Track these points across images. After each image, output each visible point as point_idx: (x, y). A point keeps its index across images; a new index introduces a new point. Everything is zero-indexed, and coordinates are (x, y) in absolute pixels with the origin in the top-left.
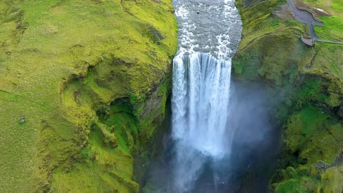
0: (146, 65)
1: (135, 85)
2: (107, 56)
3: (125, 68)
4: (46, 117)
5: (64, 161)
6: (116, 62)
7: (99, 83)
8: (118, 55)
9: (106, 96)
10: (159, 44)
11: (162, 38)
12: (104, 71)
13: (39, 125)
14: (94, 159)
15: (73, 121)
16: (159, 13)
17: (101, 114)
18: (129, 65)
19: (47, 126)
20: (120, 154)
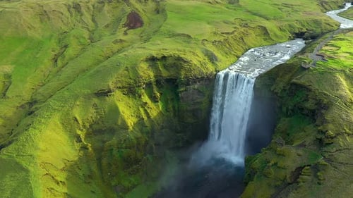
0: (195, 65)
1: (183, 72)
3: (182, 63)
4: (128, 66)
5: (125, 88)
6: (179, 59)
7: (165, 67)
9: (165, 74)
10: (213, 63)
11: (216, 60)
12: (170, 61)
13: (124, 68)
14: (140, 96)
15: (139, 72)
16: (226, 53)
18: (185, 62)
19: (127, 70)
20: (158, 107)
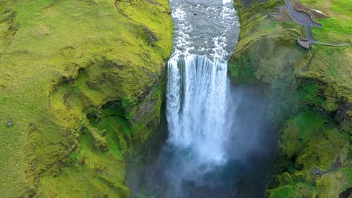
0: (138, 67)
1: (126, 88)
2: (99, 58)
3: (117, 70)
6: (108, 64)
7: (91, 86)
8: (110, 57)
9: (96, 99)
10: (153, 46)
11: (156, 40)
12: (95, 73)
13: (27, 128)
14: (83, 163)
15: (61, 124)
16: (155, 14)
17: (92, 117)
18: (121, 67)
19: (35, 130)
20: (111, 158)
